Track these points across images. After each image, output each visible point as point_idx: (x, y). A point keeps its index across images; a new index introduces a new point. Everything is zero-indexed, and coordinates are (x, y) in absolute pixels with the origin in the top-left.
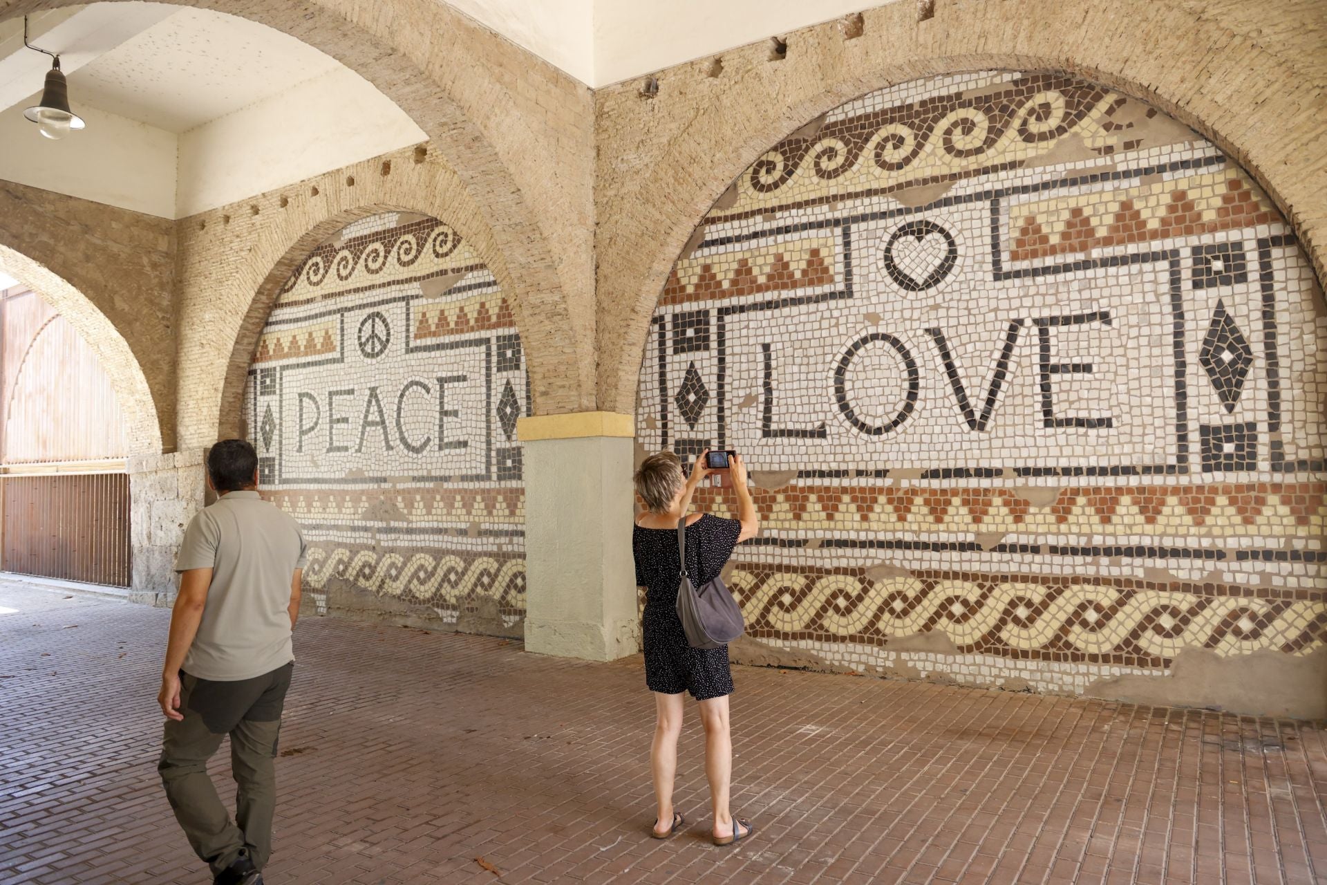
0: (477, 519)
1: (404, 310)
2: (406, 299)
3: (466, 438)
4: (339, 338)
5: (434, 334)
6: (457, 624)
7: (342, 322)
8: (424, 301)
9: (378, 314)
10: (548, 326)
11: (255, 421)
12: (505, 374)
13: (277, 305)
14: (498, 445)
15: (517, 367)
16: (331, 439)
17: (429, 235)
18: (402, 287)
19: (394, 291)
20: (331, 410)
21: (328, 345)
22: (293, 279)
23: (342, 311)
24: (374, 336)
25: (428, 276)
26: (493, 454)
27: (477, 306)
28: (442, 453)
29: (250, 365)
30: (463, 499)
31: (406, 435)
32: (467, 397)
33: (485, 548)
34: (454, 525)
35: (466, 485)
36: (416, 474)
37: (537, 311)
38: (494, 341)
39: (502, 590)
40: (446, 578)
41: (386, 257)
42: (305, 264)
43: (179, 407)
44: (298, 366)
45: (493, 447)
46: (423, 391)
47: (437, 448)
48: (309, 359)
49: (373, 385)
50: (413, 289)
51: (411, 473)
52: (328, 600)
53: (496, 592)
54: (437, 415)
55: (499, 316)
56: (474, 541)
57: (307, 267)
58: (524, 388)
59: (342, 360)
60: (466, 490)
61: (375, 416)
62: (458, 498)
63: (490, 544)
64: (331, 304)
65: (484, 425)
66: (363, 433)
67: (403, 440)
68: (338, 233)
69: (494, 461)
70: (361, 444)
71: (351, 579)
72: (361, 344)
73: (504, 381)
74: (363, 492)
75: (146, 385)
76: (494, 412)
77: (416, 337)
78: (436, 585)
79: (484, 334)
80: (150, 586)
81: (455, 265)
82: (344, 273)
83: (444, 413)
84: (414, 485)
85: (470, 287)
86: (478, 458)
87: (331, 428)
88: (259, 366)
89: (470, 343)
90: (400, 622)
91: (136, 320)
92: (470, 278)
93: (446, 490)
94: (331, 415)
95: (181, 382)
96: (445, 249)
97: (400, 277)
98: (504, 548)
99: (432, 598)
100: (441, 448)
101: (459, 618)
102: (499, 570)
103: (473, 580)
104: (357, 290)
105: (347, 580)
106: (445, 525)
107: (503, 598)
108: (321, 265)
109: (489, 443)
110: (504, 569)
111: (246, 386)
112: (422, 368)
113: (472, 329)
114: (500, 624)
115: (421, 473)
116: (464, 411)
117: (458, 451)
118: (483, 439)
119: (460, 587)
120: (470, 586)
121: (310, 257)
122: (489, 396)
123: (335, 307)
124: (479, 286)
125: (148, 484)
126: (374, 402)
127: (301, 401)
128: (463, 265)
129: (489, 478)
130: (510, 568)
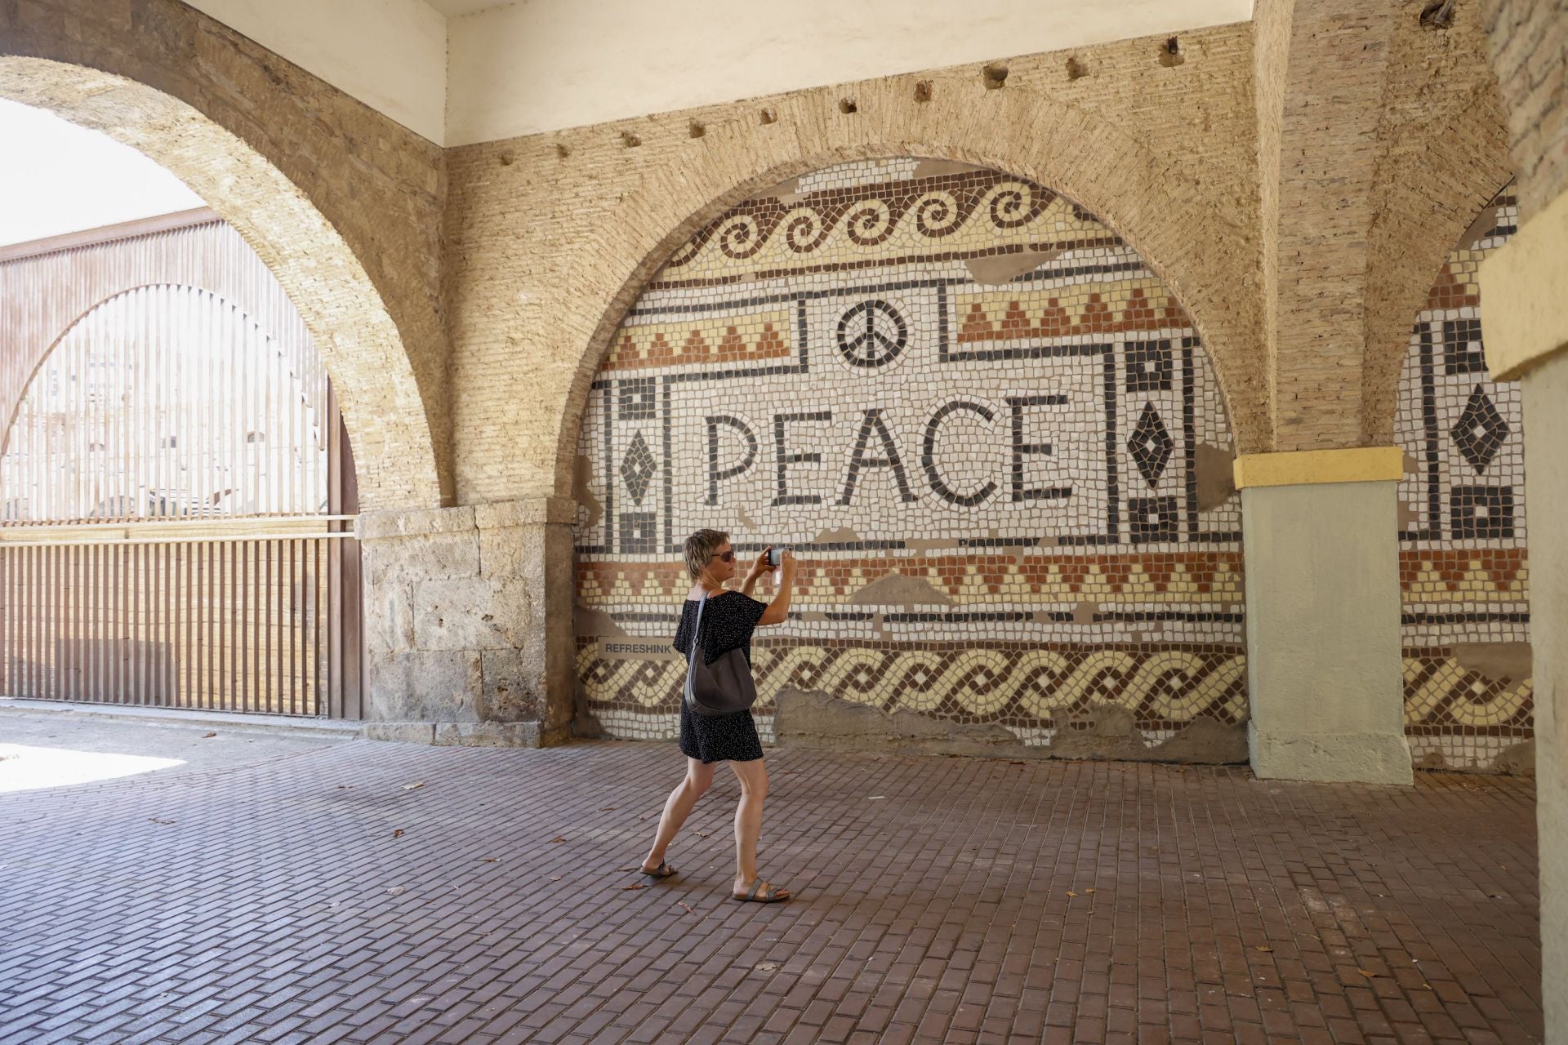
0: (1091, 598)
1: (935, 299)
2: (941, 284)
3: (1068, 484)
4: (796, 336)
5: (999, 336)
6: (1053, 747)
7: (802, 313)
8: (977, 288)
9: (879, 304)
11: (609, 459)
12: (1142, 395)
13: (653, 284)
14: (1132, 494)
15: (1166, 386)
16: (782, 485)
17: (982, 194)
18: (929, 266)
19: (912, 272)
20: (780, 442)
21: (771, 343)
22: (689, 247)
23: (801, 298)
24: (870, 333)
25: (983, 253)
26: (1122, 506)
27: (1085, 299)
28: (1020, 505)
29: (597, 372)
30: (1062, 570)
31: (944, 479)
32: (1068, 427)
33: (1108, 638)
34: (1046, 608)
35: (1068, 550)
36: (966, 535)
38: (1119, 349)
39: (1141, 696)
40: (1030, 682)
41: (893, 222)
42: (716, 224)
43: (458, 436)
44: (705, 376)
45: (1122, 496)
46: (979, 417)
47: (1009, 498)
48: (731, 366)
49: (871, 406)
50: (957, 269)
51: (955, 535)
52: (776, 726)
53: (1131, 698)
54: (1009, 452)
55: (1127, 314)
56: (1086, 628)
57: (722, 230)
58: (1180, 415)
59: (804, 368)
60: (1068, 558)
61: (875, 448)
62: (1054, 568)
63: (1119, 632)
64: (776, 286)
65: (1103, 466)
66: (852, 477)
67: (937, 485)
68: (791, 184)
69: (1124, 515)
70: (848, 492)
71: (829, 690)
72: (843, 347)
73: (1143, 405)
74: (854, 563)
76: (1122, 447)
77: (961, 339)
78: (1010, 693)
79: (1098, 338)
80: (417, 713)
81: (1035, 239)
82: (802, 241)
83: (1020, 448)
84: (963, 552)
85: (1069, 272)
86: (1093, 513)
87: (782, 469)
88: (615, 376)
89: (1073, 350)
90: (935, 749)
92: (1067, 259)
93: (1028, 559)
94: (781, 450)
95: (464, 397)
96: (1016, 215)
97: (925, 252)
98: (1146, 638)
99: (1002, 712)
100: (1016, 498)
101: (1054, 739)
102: (1135, 668)
103: (1084, 684)
104: (829, 268)
105: (822, 693)
106: (1027, 608)
107: (1143, 706)
108: (753, 228)
109: (1113, 491)
110: (1146, 666)
111: (587, 406)
112: (976, 384)
113: (1076, 331)
114: (1138, 742)
115: (975, 534)
116: (1063, 446)
117: (1052, 502)
118: (1103, 485)
119: (1059, 694)
120: (1078, 692)
121: (734, 213)
122: (1111, 425)
123: (785, 291)
124: (1088, 270)
125: (406, 555)
126: (874, 431)
127: (712, 429)
128: (1054, 239)
129: (1114, 539)
130: (1156, 665)
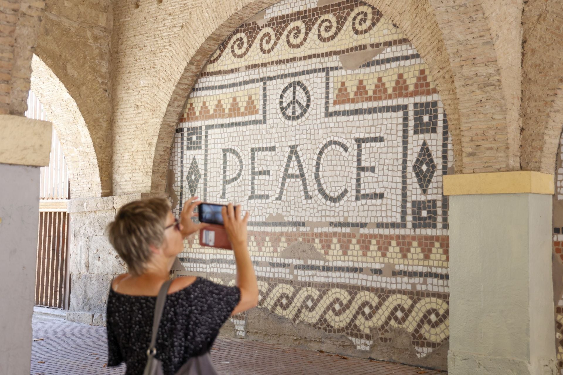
0: (391, 261)
1: (324, 80)
2: (326, 70)
3: (382, 190)
4: (262, 102)
5: (353, 101)
6: (370, 352)
7: (265, 89)
8: (344, 72)
9: (299, 83)
10: (479, 95)
11: (182, 172)
12: (421, 136)
13: (203, 74)
14: (414, 198)
15: (434, 130)
16: (253, 188)
17: (348, 14)
18: (322, 60)
19: (314, 64)
20: (253, 163)
21: (251, 108)
22: (218, 52)
23: (264, 80)
24: (294, 101)
25: (347, 51)
26: (409, 205)
27: (395, 77)
28: (359, 203)
29: (178, 124)
30: (378, 243)
31: (324, 186)
32: (383, 156)
33: (399, 287)
34: (369, 265)
35: (381, 231)
36: (333, 220)
37: (470, 82)
38: (411, 108)
39: (415, 324)
40: (360, 311)
41: (307, 34)
42: (230, 39)
43: (115, 158)
44: (222, 125)
45: (409, 199)
46: (342, 150)
47: (354, 198)
48: (233, 120)
49: (293, 143)
50: (333, 61)
51: (328, 219)
52: (246, 326)
53: (410, 326)
54: (355, 171)
55: (416, 86)
56: (388, 280)
57: (232, 41)
58: (440, 148)
59: (264, 121)
60: (381, 236)
61: (294, 170)
62: (374, 242)
63: (405, 283)
64: (254, 74)
65: (400, 180)
66: (283, 184)
67: (321, 191)
68: (261, 12)
69: (409, 211)
70: (281, 193)
71: (269, 307)
72: (282, 109)
73: (421, 143)
74: (282, 234)
75: (90, 140)
76: (410, 169)
77: (335, 103)
78: (351, 316)
79: (401, 101)
80: (87, 307)
81: (373, 41)
82: (266, 47)
83: (361, 169)
84: (331, 230)
85: (388, 61)
86: (394, 209)
87: (253, 179)
88: (186, 125)
89: (388, 109)
90: (315, 347)
91: (83, 84)
92: (389, 52)
93: (362, 235)
94: (253, 168)
95: (117, 137)
96: (365, 26)
97: (321, 52)
98: (418, 288)
99: (347, 328)
100: (357, 199)
101: (372, 347)
102: (412, 306)
103: (387, 314)
104: (279, 62)
105: (266, 308)
106: (360, 265)
107: (416, 331)
108: (245, 40)
109: (404, 195)
110: (418, 305)
111: (174, 142)
112: (341, 130)
113: (390, 97)
114: (413, 354)
115: (337, 220)
116: (381, 167)
117: (374, 201)
118: (399, 192)
119: (374, 319)
120: (383, 319)
121: (234, 34)
122: (405, 155)
123: (258, 77)
124: (398, 59)
125: (87, 222)
126: (294, 158)
127: (225, 155)
128: (382, 40)
129: (404, 226)
130: (424, 305)
